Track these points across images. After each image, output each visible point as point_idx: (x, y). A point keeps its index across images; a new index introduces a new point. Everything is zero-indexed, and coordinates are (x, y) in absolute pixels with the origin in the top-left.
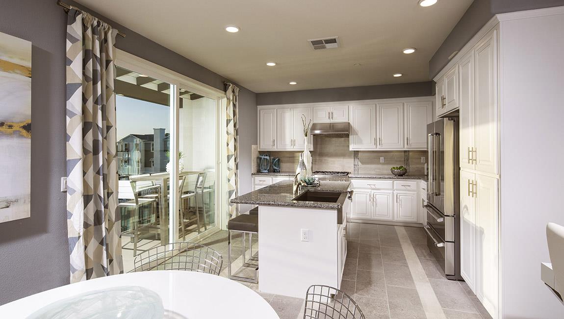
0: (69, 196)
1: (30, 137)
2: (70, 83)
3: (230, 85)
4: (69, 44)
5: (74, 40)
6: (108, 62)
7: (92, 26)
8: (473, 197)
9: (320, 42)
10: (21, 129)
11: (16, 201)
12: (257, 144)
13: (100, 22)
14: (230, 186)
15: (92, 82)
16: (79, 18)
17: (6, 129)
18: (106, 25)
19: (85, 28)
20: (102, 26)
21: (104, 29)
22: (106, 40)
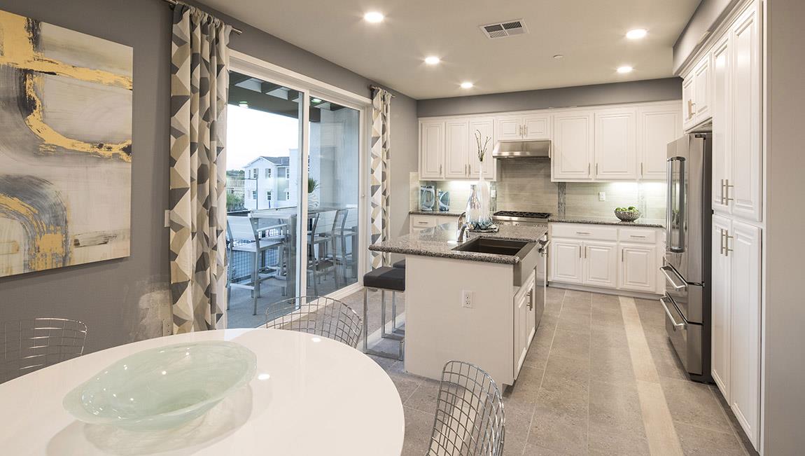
0: (173, 233)
1: (130, 161)
2: (175, 95)
3: (379, 90)
4: (175, 48)
5: (181, 43)
6: (220, 67)
7: (201, 23)
8: (727, 255)
9: (498, 28)
10: (121, 152)
11: (115, 236)
12: (417, 171)
13: (210, 18)
14: (374, 228)
15: (199, 93)
16: (187, 15)
17: (105, 152)
18: (217, 20)
19: (193, 27)
20: (214, 22)
21: (216, 26)
22: (217, 40)
